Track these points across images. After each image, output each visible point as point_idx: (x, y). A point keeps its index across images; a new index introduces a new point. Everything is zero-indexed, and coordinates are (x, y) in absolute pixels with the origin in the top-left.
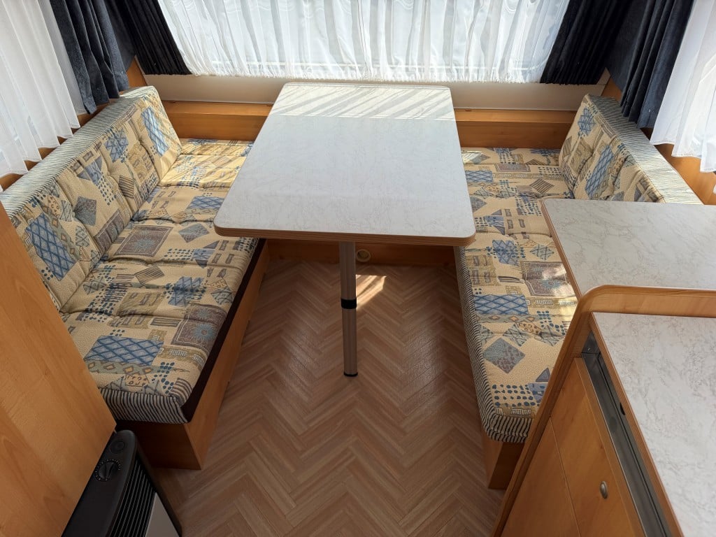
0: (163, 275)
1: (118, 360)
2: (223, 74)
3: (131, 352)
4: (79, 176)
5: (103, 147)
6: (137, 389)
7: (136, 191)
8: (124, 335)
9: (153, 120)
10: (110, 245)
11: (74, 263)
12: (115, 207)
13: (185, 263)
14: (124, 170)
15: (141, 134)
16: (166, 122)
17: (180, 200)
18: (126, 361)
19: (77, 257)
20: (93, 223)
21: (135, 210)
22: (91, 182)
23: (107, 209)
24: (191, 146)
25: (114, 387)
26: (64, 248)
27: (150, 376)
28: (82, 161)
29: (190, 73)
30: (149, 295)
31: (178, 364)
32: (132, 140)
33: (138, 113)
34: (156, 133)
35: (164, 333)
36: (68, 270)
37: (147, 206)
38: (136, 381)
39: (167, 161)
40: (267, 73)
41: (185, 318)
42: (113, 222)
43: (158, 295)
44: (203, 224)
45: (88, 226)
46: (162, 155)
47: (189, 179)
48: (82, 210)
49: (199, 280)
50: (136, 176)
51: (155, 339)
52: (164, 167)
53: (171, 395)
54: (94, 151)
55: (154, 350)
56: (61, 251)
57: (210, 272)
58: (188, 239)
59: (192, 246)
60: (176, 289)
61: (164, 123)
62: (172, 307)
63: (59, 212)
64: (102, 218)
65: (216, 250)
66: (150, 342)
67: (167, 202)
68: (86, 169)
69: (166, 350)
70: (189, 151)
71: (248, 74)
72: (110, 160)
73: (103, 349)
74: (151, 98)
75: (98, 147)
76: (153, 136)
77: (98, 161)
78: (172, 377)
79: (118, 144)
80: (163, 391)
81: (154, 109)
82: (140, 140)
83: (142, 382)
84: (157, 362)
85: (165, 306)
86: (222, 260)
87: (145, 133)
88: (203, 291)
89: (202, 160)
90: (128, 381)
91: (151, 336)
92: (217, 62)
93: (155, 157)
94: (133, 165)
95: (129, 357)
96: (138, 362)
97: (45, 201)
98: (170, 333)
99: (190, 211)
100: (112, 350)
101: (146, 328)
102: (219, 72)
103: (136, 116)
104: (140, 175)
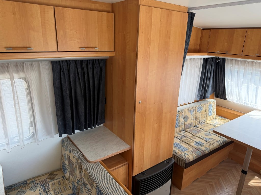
0: (196, 139)
1: (178, 148)
2: (236, 102)
3: (181, 148)
4: (188, 111)
5: (196, 108)
6: (179, 154)
7: (199, 121)
8: (181, 145)
9: (211, 107)
10: (187, 129)
11: (179, 127)
12: (192, 121)
13: (202, 139)
14: (198, 115)
15: (207, 109)
16: (215, 109)
17: (209, 127)
18: (179, 149)
19: (179, 126)
20: (186, 122)
21: (196, 125)
22: (190, 113)
23: (191, 121)
24: (218, 117)
25: (174, 151)
26: (178, 123)
27: (182, 154)
28: (191, 108)
29: (227, 100)
30: (190, 141)
31: (189, 155)
32: (204, 109)
33: (209, 104)
34: (211, 110)
35: (190, 148)
36: (177, 128)
37: (200, 125)
38: (179, 153)
39: (210, 118)
40: (250, 106)
41: (196, 149)
42: (190, 124)
43: (192, 142)
44: (212, 134)
45: (185, 122)
46: (209, 116)
47: (214, 124)
48: (185, 118)
49: (203, 144)
50: (200, 117)
51: (187, 148)
52: (209, 119)
53: (185, 159)
54: (194, 108)
55: (186, 150)
56: (177, 123)
57: (207, 143)
58: (205, 135)
59: (206, 137)
60: (197, 143)
61: (214, 109)
62: (194, 145)
63: (181, 116)
64: (188, 122)
65: (211, 140)
66: (186, 148)
67: (205, 126)
68: (191, 110)
69: (188, 151)
70: (217, 118)
71: (244, 104)
72: (196, 111)
73: (176, 144)
74: (213, 102)
75: (195, 107)
76: (209, 111)
77: (194, 110)
78: (187, 156)
79: (200, 109)
80: (184, 157)
81: (213, 105)
82: (206, 110)
83: (180, 153)
84: (185, 152)
85: (193, 144)
86: (211, 143)
87: (208, 109)
88: (203, 146)
89: (220, 121)
90: (177, 152)
91: (187, 147)
92: (236, 99)
93: (208, 116)
94: (201, 115)
95: (180, 148)
96: (181, 150)
97: (180, 112)
98: (191, 149)
99: (210, 130)
100: (177, 146)
101: (186, 146)
102: (235, 102)
103: (207, 105)
104: (202, 118)
